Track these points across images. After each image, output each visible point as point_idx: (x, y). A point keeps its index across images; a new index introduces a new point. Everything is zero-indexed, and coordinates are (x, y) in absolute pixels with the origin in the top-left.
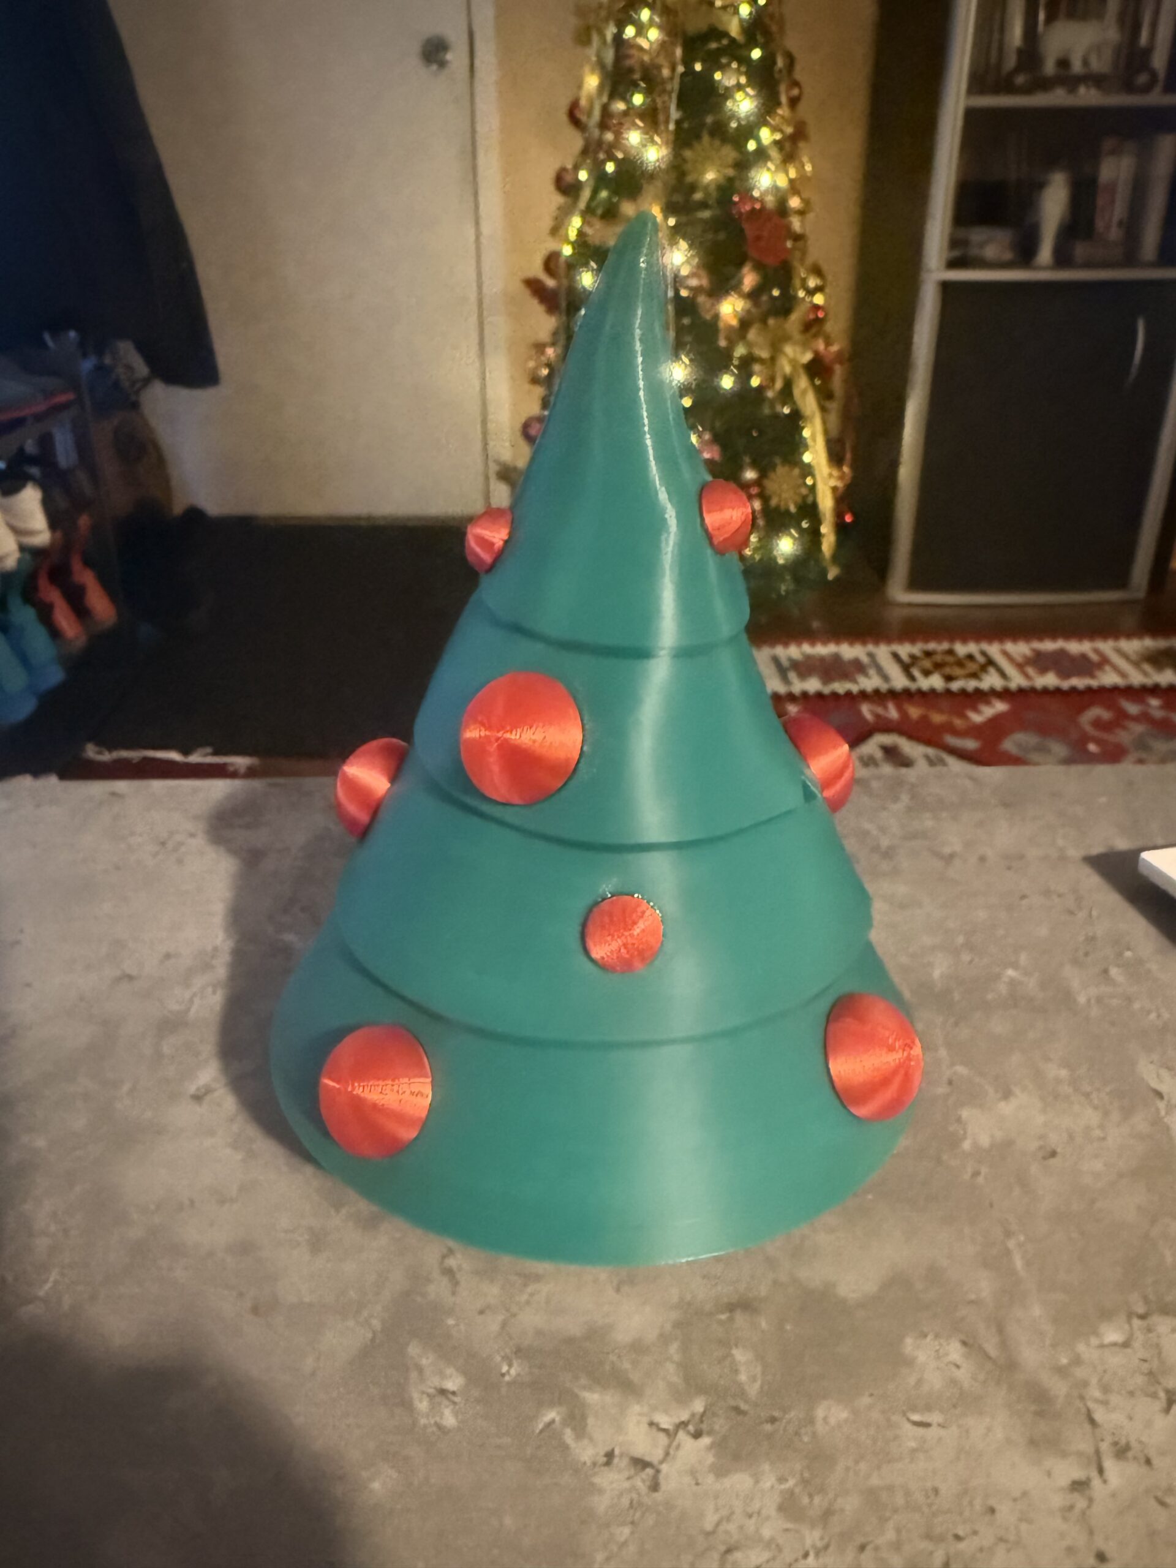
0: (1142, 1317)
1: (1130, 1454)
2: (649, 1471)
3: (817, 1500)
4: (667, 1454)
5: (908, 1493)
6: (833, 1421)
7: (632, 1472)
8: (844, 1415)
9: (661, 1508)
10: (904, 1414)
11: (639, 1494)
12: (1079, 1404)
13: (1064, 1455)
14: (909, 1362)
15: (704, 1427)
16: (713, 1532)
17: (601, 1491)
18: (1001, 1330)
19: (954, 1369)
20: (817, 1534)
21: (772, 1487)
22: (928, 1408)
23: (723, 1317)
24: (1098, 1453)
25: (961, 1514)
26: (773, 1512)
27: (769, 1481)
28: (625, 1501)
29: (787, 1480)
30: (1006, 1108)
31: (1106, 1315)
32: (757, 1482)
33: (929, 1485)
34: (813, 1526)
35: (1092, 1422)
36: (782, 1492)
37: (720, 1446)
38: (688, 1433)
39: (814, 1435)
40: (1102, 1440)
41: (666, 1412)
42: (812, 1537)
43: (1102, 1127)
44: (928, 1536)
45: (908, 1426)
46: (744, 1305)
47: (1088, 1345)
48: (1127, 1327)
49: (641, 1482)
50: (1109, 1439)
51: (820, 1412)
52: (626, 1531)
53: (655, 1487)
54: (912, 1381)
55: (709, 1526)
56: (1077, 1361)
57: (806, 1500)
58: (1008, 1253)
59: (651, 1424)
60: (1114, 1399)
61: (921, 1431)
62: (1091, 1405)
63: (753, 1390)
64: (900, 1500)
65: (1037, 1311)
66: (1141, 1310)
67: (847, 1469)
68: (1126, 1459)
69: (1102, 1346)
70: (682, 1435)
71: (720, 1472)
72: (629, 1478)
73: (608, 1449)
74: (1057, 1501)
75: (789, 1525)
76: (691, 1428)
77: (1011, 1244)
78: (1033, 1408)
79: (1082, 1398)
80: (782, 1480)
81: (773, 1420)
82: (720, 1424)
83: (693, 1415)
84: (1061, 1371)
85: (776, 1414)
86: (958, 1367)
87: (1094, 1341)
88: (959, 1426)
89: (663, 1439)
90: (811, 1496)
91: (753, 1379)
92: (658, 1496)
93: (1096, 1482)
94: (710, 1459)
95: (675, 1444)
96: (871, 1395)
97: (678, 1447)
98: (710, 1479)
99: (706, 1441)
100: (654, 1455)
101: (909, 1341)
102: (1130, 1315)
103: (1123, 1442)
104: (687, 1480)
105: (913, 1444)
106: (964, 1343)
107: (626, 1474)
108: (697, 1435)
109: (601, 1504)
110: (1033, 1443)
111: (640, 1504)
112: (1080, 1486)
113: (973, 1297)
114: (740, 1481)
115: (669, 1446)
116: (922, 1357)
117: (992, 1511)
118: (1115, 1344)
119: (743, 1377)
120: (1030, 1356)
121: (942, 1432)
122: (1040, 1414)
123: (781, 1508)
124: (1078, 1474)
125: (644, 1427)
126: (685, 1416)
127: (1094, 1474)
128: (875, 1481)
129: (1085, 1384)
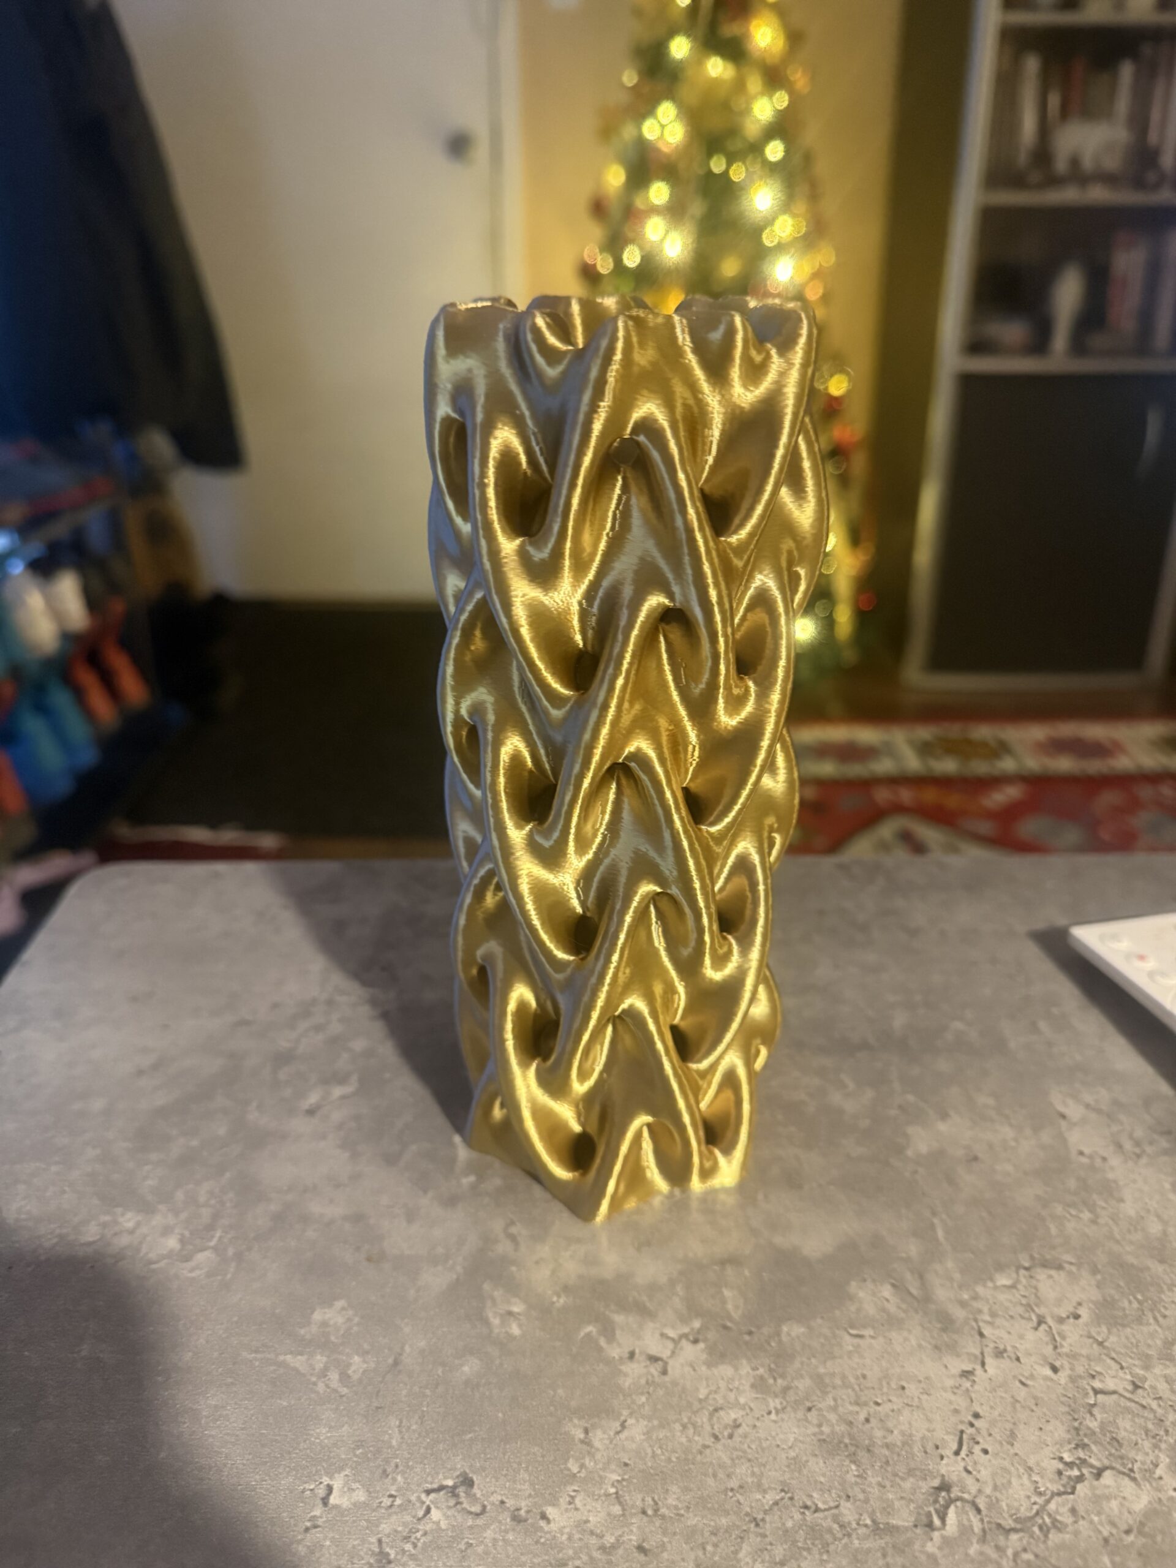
0: (1027, 1269)
1: (1005, 1355)
2: (660, 1362)
3: (780, 1381)
4: (673, 1353)
5: (844, 1377)
6: (793, 1334)
7: (648, 1363)
8: (802, 1330)
9: (669, 1385)
10: (846, 1330)
11: (653, 1376)
12: (974, 1324)
13: (958, 1355)
14: (851, 1298)
15: (701, 1337)
16: (707, 1398)
17: (626, 1375)
18: (921, 1277)
19: (885, 1303)
20: (777, 1401)
21: (748, 1373)
22: (864, 1327)
23: (716, 1267)
24: (982, 1354)
25: (881, 1389)
26: (747, 1387)
27: (745, 1368)
28: (643, 1381)
29: (758, 1369)
30: (942, 1127)
31: (1000, 1267)
32: (736, 1369)
33: (859, 1373)
34: (776, 1396)
35: (981, 1335)
36: (754, 1377)
37: (711, 1350)
38: (688, 1340)
39: (780, 1342)
40: (987, 1346)
41: (673, 1327)
42: (774, 1403)
43: (1016, 1140)
44: (857, 1404)
45: (847, 1338)
46: (732, 1261)
47: (985, 1286)
48: (1014, 1275)
49: (655, 1370)
50: (992, 1345)
51: (785, 1329)
52: (643, 1399)
53: (664, 1372)
54: (853, 1308)
55: (701, 1396)
56: (976, 1297)
57: (771, 1381)
58: (932, 1227)
59: (663, 1335)
60: (998, 1321)
61: (856, 1341)
62: (981, 1324)
63: (736, 1315)
64: (838, 1382)
65: (950, 1264)
66: (1027, 1265)
67: (802, 1363)
68: (1003, 1357)
69: (996, 1288)
70: (684, 1342)
71: (709, 1365)
72: (646, 1367)
73: (631, 1349)
74: (950, 1383)
75: (758, 1396)
76: (691, 1338)
77: (936, 1221)
78: (939, 1326)
79: (976, 1320)
80: (755, 1369)
81: (750, 1333)
82: (712, 1335)
83: (692, 1329)
84: (963, 1304)
85: (753, 1329)
86: (887, 1300)
87: (990, 1284)
88: (885, 1337)
89: (670, 1345)
90: (775, 1379)
91: (736, 1307)
92: (667, 1378)
93: (979, 1371)
94: (704, 1356)
95: (679, 1346)
96: (822, 1318)
97: (681, 1349)
98: (704, 1368)
99: (701, 1345)
100: (665, 1354)
101: (853, 1284)
102: (1019, 1267)
103: (1002, 1347)
104: (687, 1369)
105: (851, 1348)
106: (893, 1285)
107: (644, 1364)
108: (696, 1341)
109: (627, 1383)
110: (936, 1347)
111: (653, 1382)
112: (966, 1374)
113: (904, 1255)
114: (726, 1370)
115: (675, 1348)
116: (861, 1294)
117: (903, 1388)
118: (1005, 1286)
119: (730, 1307)
120: (942, 1293)
121: (873, 1341)
122: (944, 1330)
123: (753, 1386)
124: (968, 1367)
125: (657, 1335)
126: (686, 1330)
127: (978, 1367)
128: (822, 1370)
129: (980, 1311)
